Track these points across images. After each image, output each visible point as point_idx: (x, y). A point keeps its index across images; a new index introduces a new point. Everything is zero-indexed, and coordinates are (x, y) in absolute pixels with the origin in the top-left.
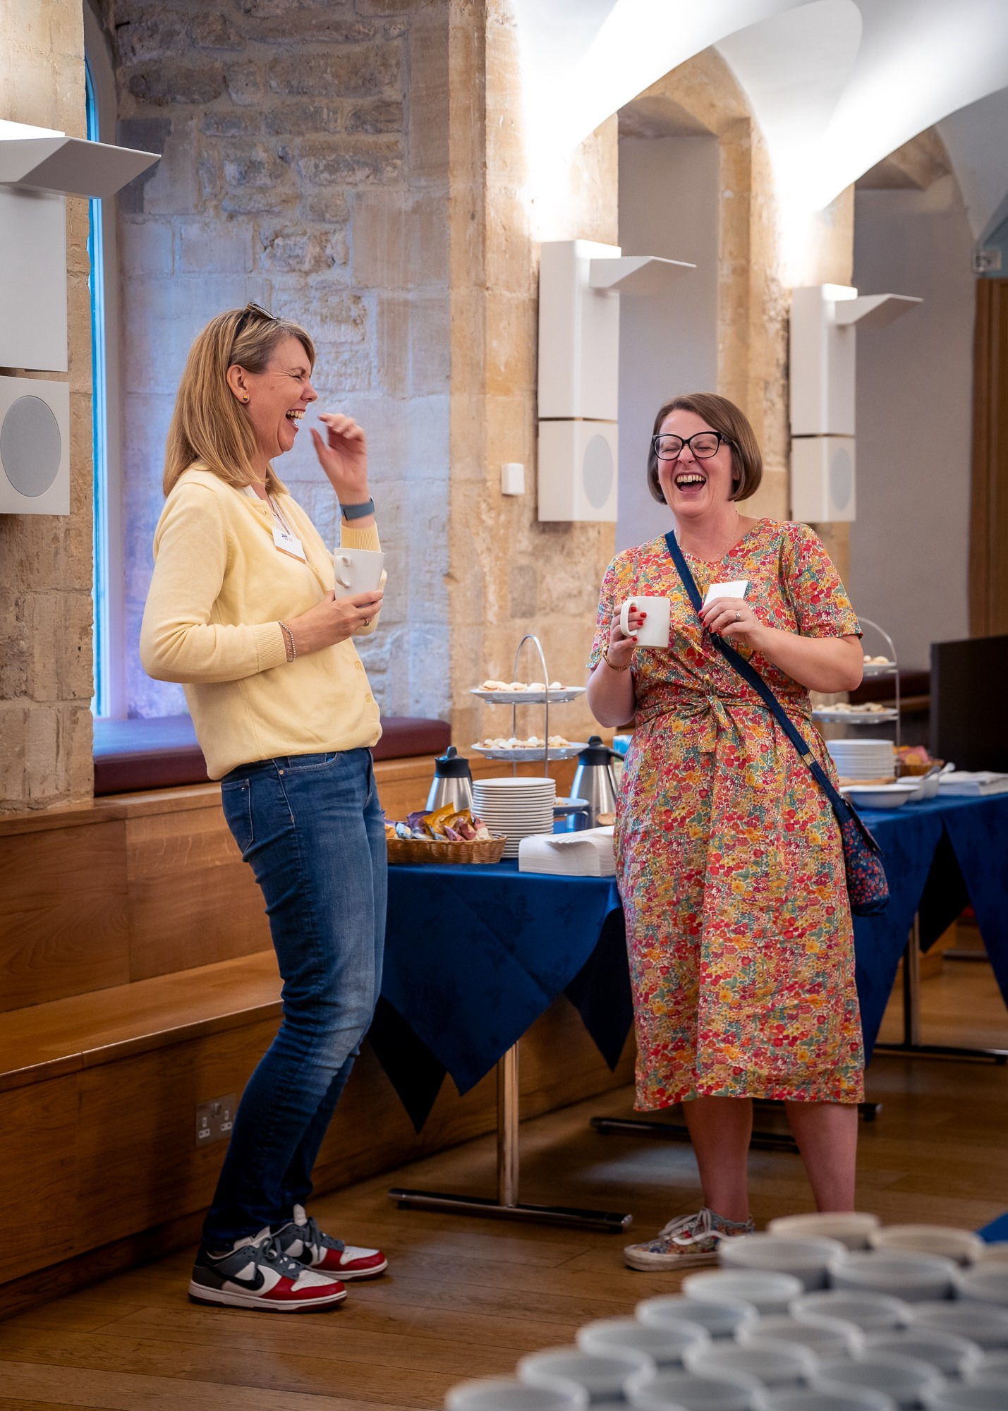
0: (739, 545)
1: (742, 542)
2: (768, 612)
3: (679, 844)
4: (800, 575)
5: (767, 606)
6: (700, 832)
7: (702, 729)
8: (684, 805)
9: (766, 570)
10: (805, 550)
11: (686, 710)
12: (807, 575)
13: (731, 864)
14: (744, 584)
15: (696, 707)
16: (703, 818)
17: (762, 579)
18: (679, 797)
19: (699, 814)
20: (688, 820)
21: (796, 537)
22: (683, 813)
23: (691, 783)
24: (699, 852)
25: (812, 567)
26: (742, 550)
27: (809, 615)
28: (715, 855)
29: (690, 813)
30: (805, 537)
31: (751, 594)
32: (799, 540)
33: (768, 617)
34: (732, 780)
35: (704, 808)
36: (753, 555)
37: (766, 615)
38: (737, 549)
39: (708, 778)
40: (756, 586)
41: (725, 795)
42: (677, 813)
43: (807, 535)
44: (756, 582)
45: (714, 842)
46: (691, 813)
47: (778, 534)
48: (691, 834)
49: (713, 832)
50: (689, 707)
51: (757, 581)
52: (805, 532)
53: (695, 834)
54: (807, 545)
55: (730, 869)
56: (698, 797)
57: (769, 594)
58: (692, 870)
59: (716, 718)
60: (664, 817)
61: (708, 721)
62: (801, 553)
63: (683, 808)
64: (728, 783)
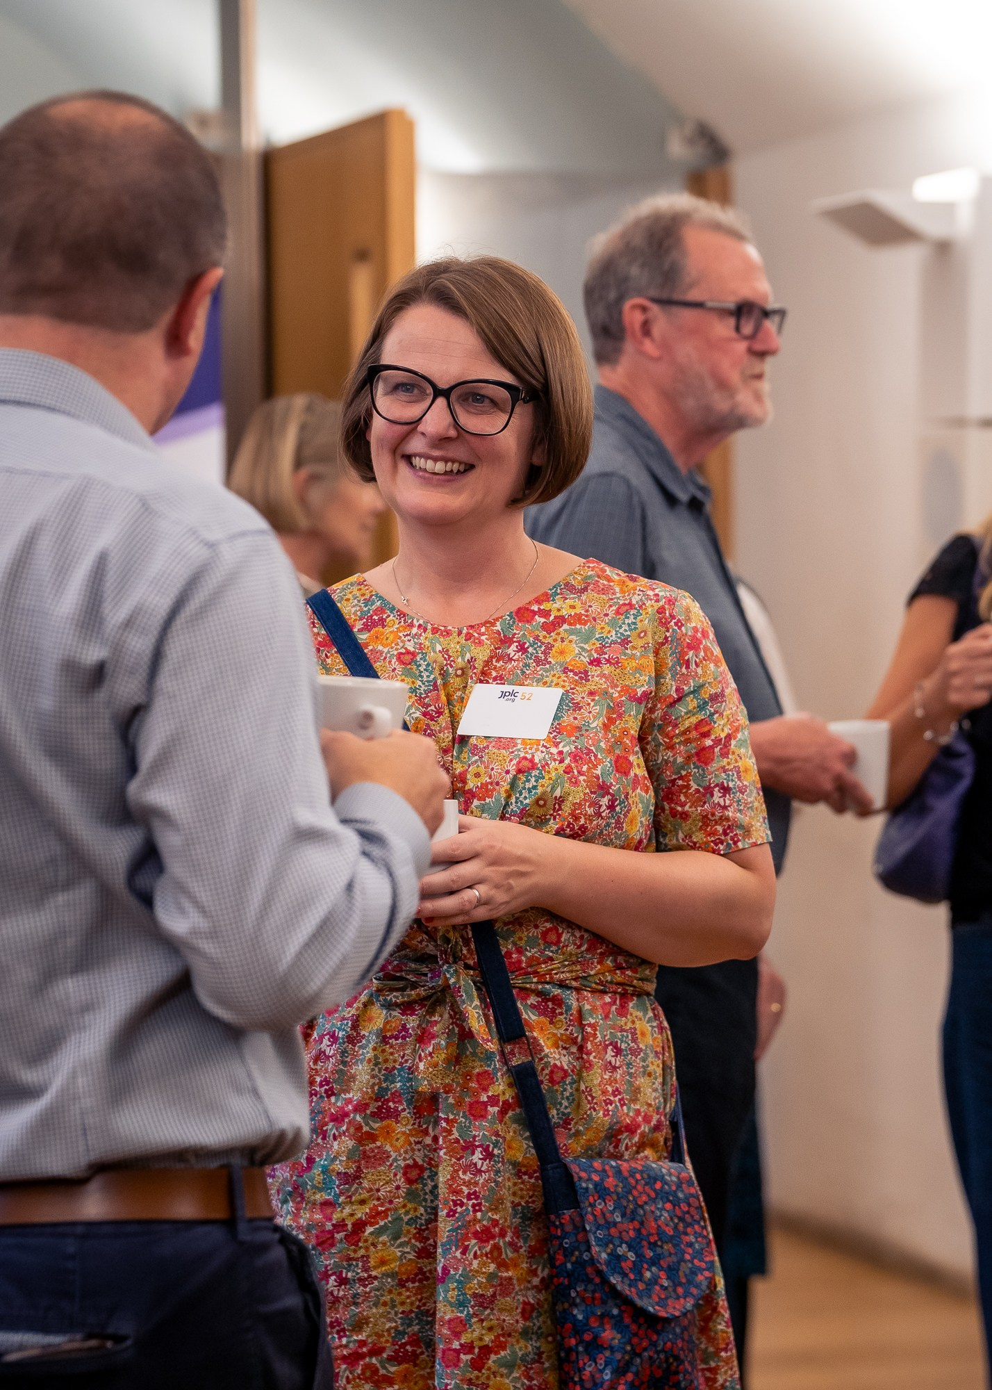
0: (538, 601)
1: (546, 597)
2: (600, 762)
3: (343, 1281)
4: (679, 699)
5: (599, 748)
6: (394, 1260)
7: (423, 1037)
8: (365, 1195)
9: (602, 675)
10: (690, 647)
11: (392, 990)
12: (692, 703)
13: (488, 1339)
14: (552, 696)
15: (414, 986)
16: (405, 1227)
17: (591, 693)
18: (357, 1176)
19: (398, 1219)
20: (369, 1229)
21: (673, 617)
22: (361, 1212)
23: (388, 1148)
24: (385, 1304)
25: (702, 686)
26: (546, 614)
27: (688, 787)
28: (450, 1321)
29: (375, 1215)
30: (689, 619)
31: (567, 719)
32: (679, 624)
33: (598, 772)
34: (486, 1149)
35: (409, 1206)
36: (571, 632)
37: (595, 767)
38: (535, 608)
39: (428, 1140)
40: (577, 707)
41: (468, 1184)
42: (347, 1210)
43: (692, 616)
44: (578, 698)
45: (446, 1291)
46: (379, 1213)
47: (631, 605)
48: (372, 1263)
49: (445, 1269)
50: (401, 984)
51: (580, 695)
52: (688, 610)
53: (383, 1262)
54: (694, 637)
55: (486, 1351)
56: (400, 1180)
57: (604, 725)
58: (362, 1343)
59: (458, 1017)
60: (318, 1216)
61: (440, 1022)
62: (683, 654)
63: (363, 1202)
64: (477, 1156)
